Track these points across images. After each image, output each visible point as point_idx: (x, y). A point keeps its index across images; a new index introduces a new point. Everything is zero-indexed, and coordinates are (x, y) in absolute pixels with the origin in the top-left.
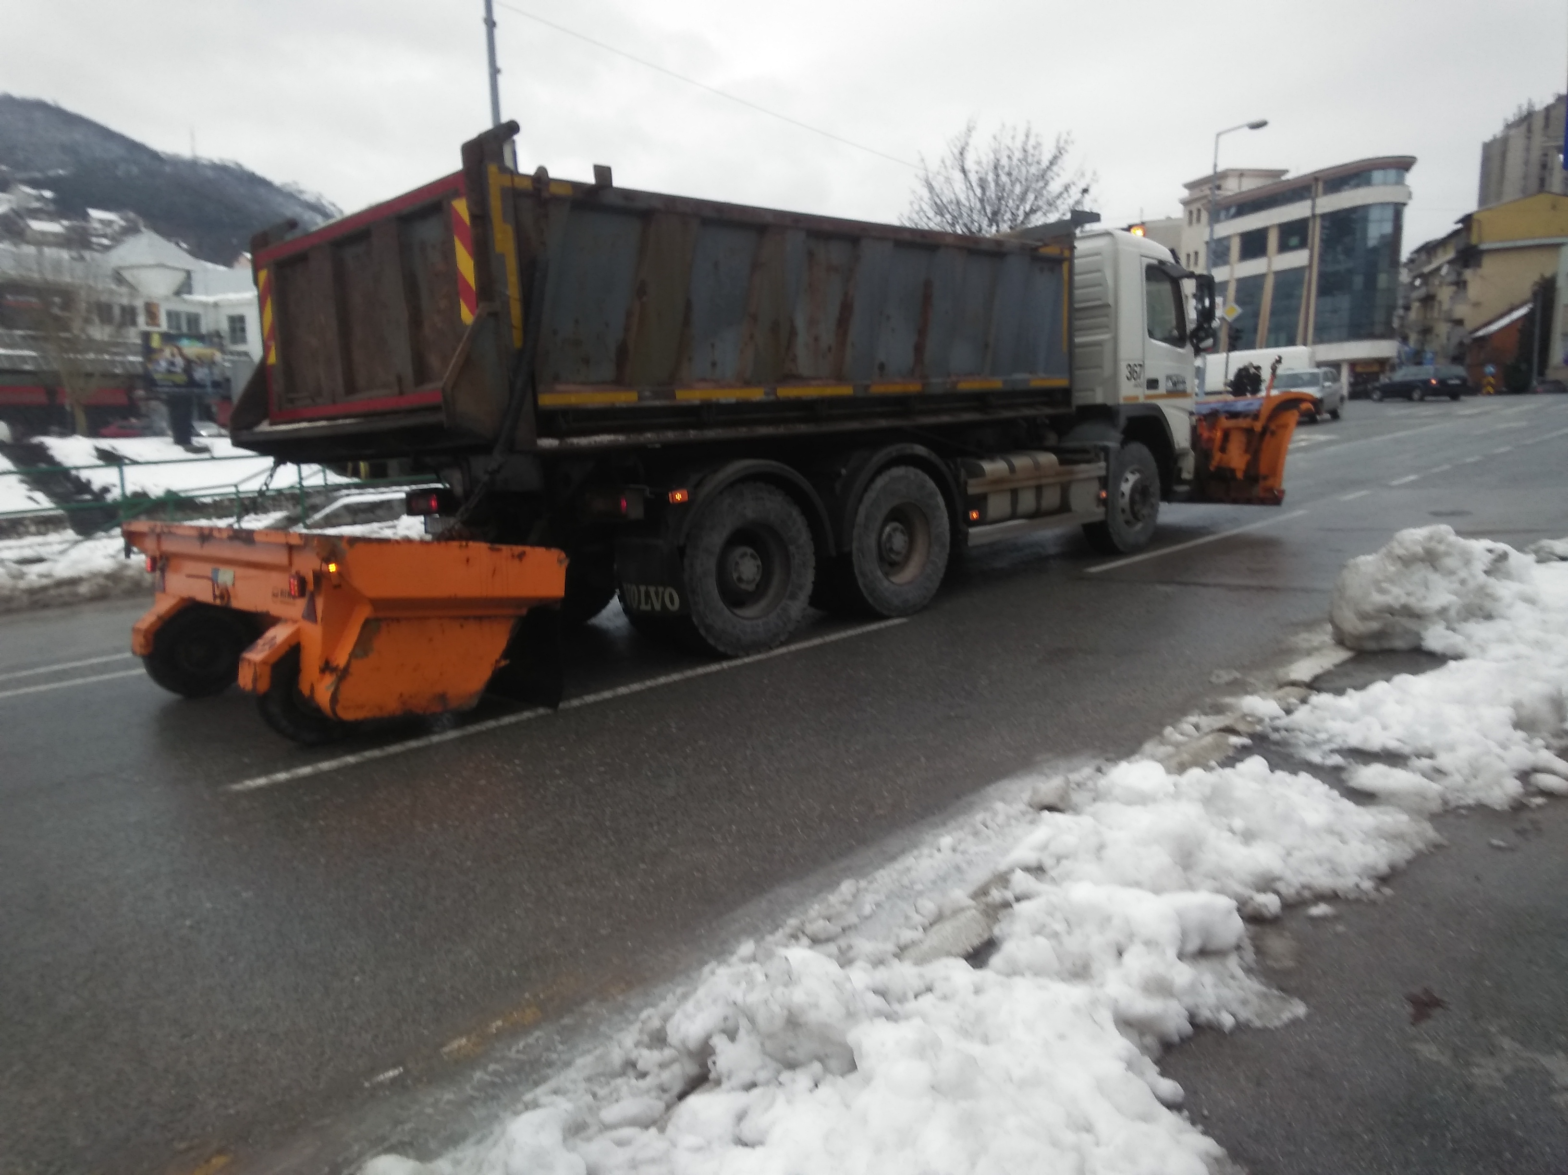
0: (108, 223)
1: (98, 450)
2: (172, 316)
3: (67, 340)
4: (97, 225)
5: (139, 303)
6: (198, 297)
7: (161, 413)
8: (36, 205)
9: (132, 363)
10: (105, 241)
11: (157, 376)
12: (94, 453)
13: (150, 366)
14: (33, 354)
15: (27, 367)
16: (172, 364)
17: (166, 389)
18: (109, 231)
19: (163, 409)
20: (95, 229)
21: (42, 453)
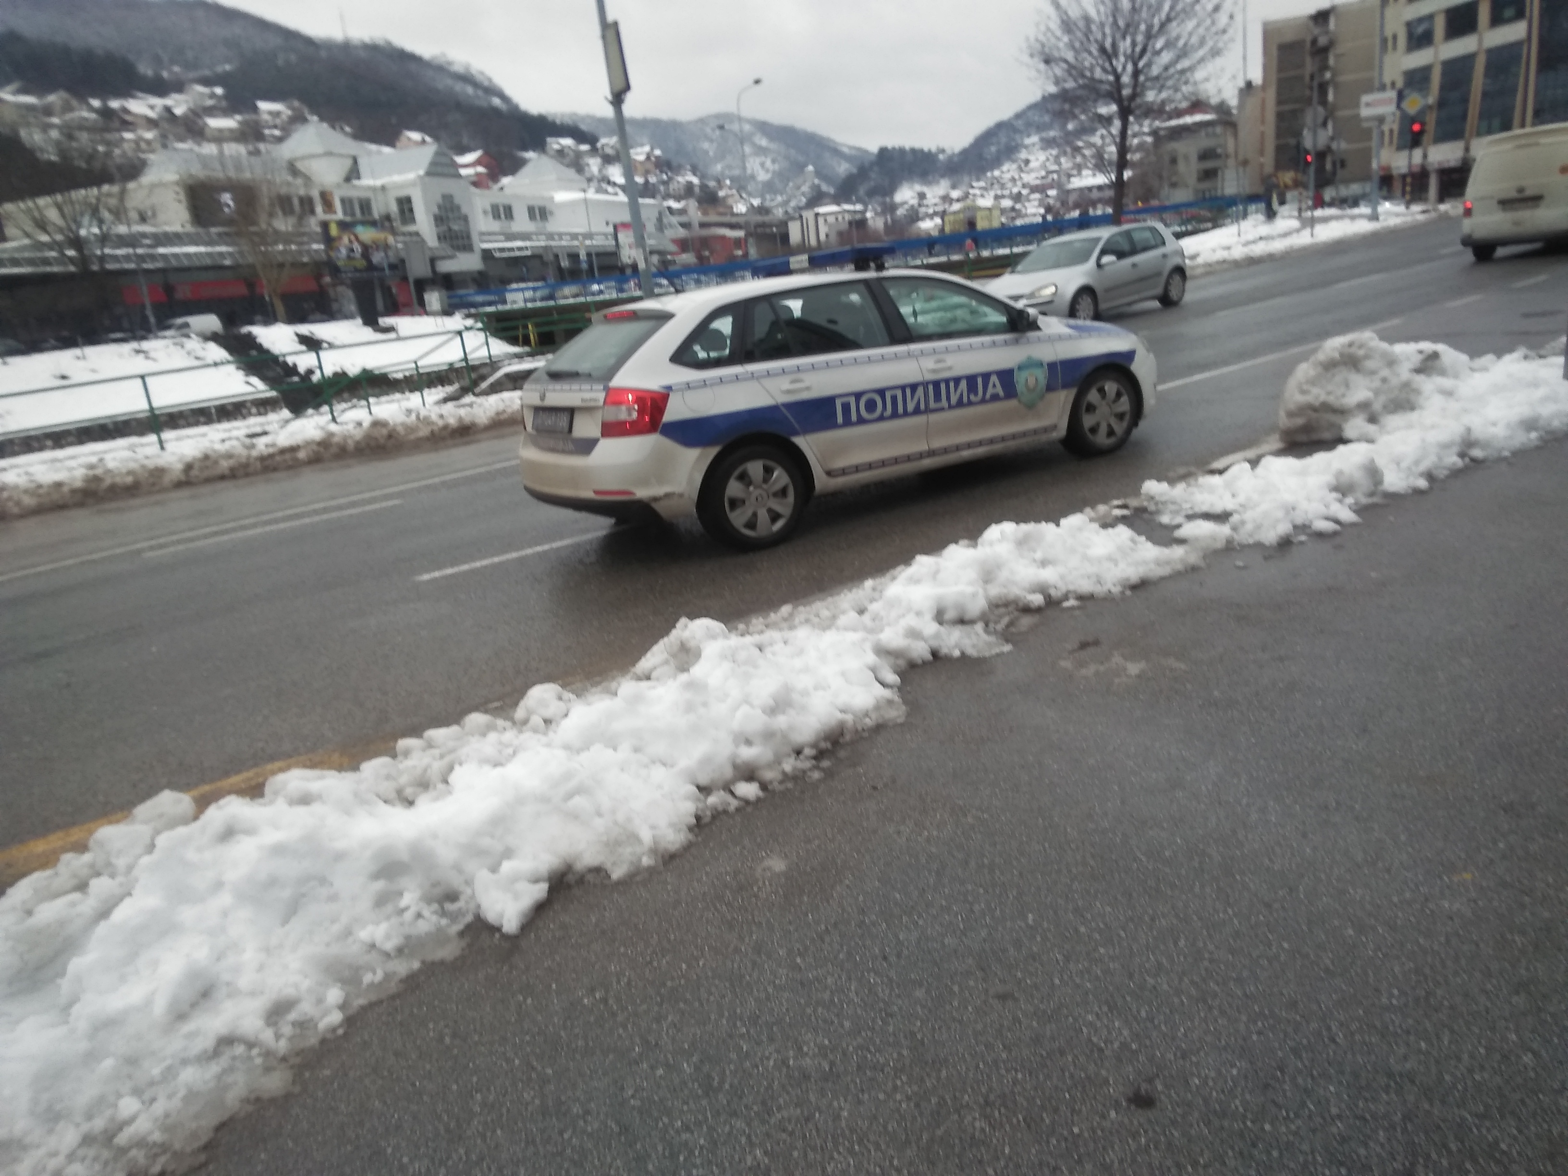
0: (277, 114)
1: (297, 335)
2: (346, 203)
3: (256, 234)
4: (266, 117)
5: (315, 194)
6: (367, 181)
7: (348, 298)
8: (210, 102)
9: (316, 251)
10: (277, 133)
11: (340, 263)
12: (296, 339)
13: (333, 254)
14: (230, 249)
15: (227, 262)
16: (352, 250)
17: (350, 275)
18: (278, 121)
19: (350, 294)
20: (267, 122)
21: (251, 342)
